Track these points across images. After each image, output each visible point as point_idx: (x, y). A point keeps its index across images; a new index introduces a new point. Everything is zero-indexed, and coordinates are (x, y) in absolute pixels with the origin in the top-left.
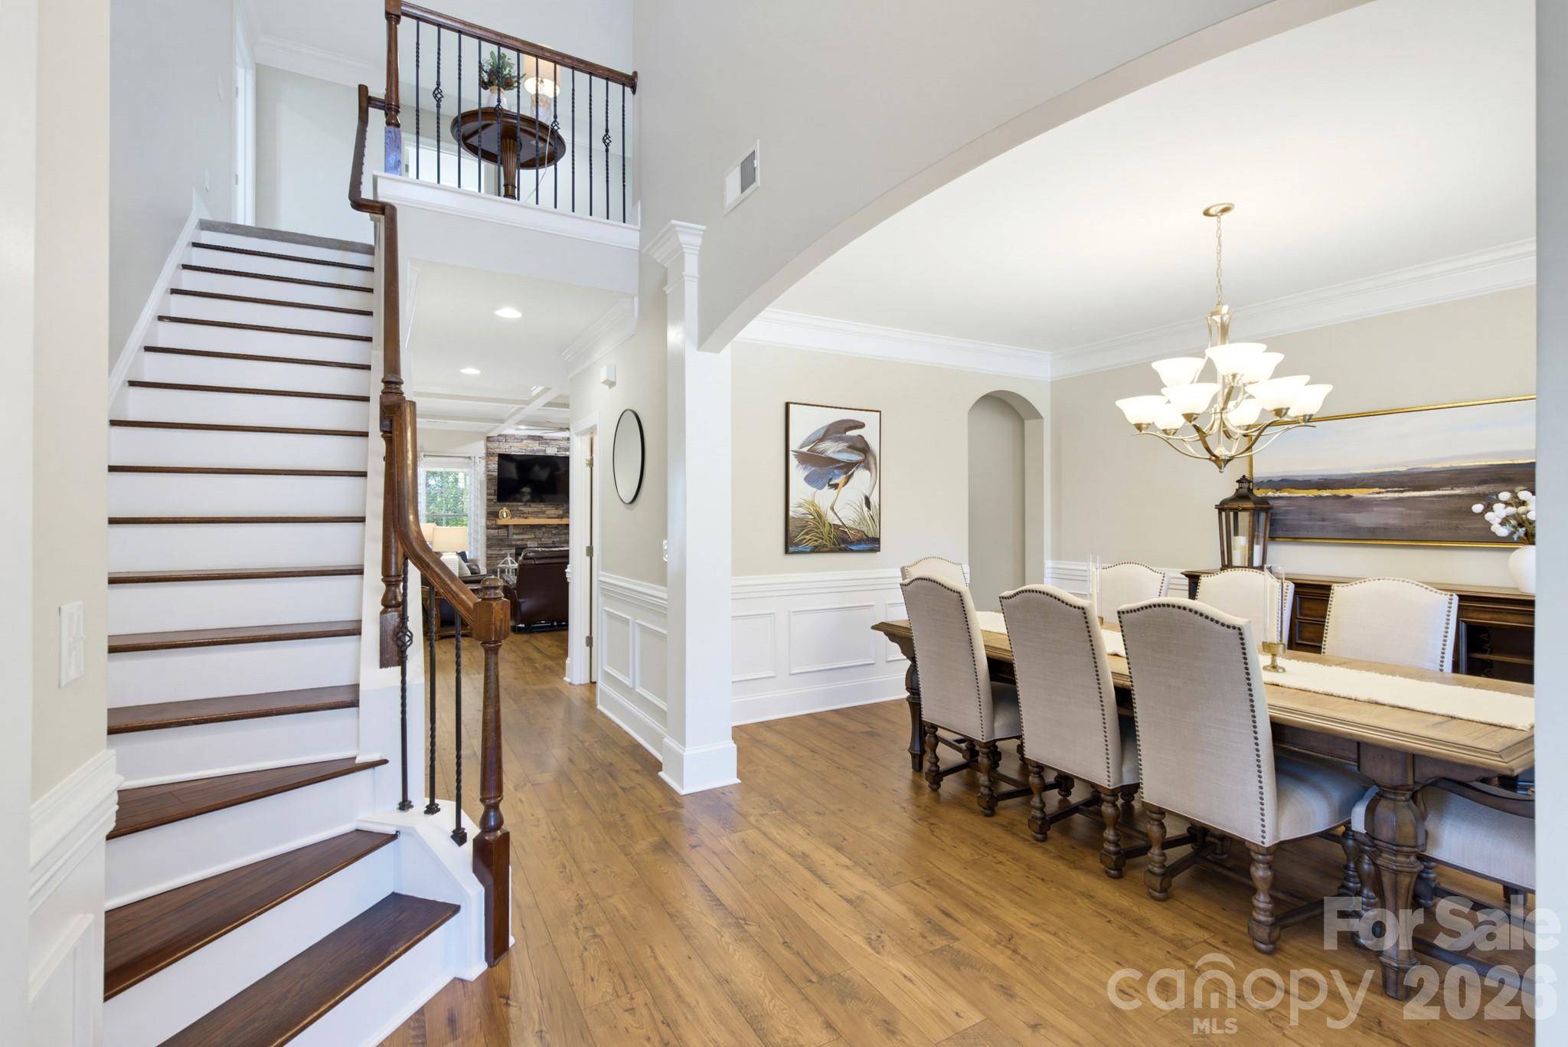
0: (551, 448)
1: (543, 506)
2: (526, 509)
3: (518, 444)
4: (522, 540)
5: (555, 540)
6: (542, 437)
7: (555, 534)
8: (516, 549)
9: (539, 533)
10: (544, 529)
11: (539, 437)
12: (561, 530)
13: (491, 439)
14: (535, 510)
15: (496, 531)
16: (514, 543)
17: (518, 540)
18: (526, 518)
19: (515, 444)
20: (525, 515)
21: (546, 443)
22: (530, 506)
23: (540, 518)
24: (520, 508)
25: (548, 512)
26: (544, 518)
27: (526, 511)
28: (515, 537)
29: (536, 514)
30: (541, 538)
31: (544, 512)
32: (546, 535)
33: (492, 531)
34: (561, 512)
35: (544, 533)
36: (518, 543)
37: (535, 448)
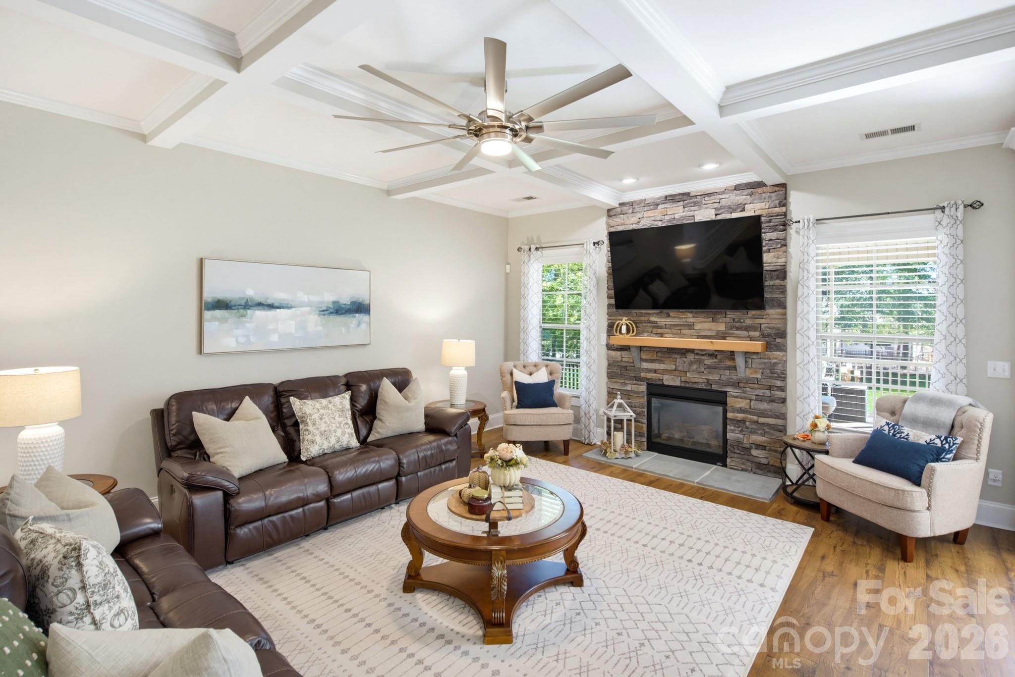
0: (702, 211)
1: (690, 315)
2: (662, 321)
3: (650, 214)
4: (655, 371)
5: (711, 378)
6: (687, 194)
7: (709, 367)
8: (648, 385)
9: (681, 363)
10: (691, 357)
11: (683, 194)
12: (720, 361)
13: (612, 213)
14: (676, 321)
15: (619, 353)
16: (643, 375)
17: (649, 371)
18: (661, 335)
19: (646, 214)
20: (660, 331)
21: (695, 204)
22: (669, 316)
23: (684, 336)
24: (653, 319)
25: (698, 326)
26: (691, 336)
27: (663, 324)
28: (645, 365)
29: (678, 330)
30: (686, 372)
31: (690, 326)
32: (694, 367)
33: (613, 353)
34: (722, 327)
35: (691, 363)
36: (650, 375)
37: (677, 216)
